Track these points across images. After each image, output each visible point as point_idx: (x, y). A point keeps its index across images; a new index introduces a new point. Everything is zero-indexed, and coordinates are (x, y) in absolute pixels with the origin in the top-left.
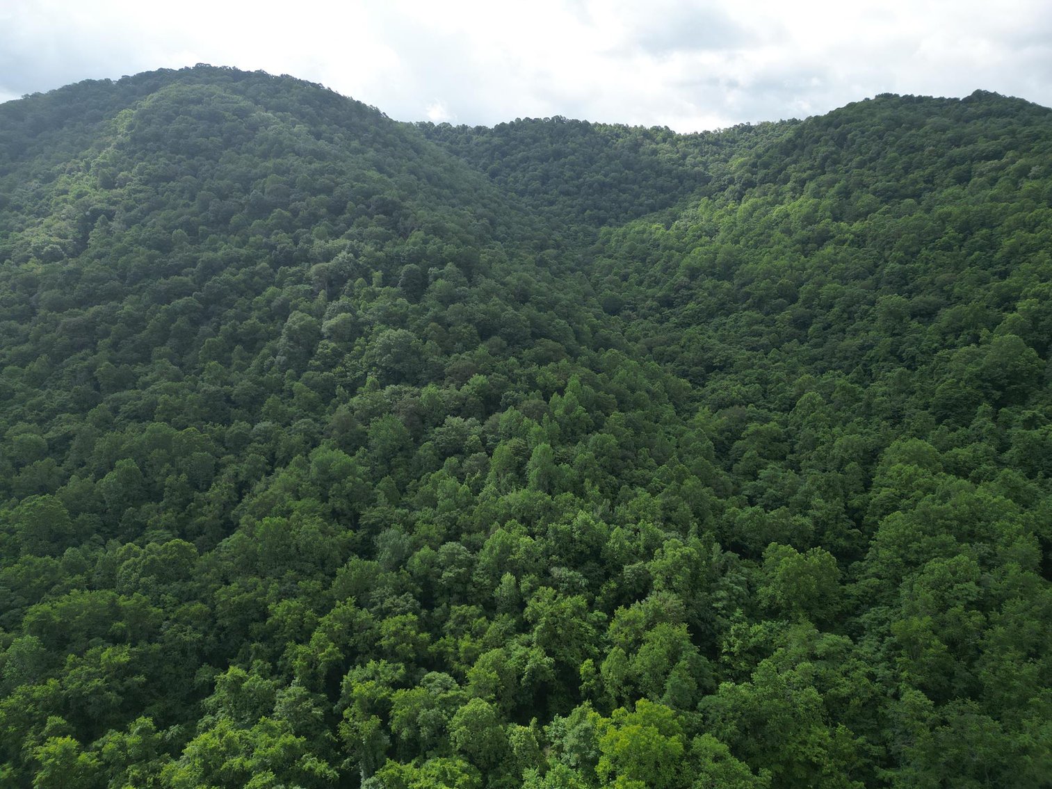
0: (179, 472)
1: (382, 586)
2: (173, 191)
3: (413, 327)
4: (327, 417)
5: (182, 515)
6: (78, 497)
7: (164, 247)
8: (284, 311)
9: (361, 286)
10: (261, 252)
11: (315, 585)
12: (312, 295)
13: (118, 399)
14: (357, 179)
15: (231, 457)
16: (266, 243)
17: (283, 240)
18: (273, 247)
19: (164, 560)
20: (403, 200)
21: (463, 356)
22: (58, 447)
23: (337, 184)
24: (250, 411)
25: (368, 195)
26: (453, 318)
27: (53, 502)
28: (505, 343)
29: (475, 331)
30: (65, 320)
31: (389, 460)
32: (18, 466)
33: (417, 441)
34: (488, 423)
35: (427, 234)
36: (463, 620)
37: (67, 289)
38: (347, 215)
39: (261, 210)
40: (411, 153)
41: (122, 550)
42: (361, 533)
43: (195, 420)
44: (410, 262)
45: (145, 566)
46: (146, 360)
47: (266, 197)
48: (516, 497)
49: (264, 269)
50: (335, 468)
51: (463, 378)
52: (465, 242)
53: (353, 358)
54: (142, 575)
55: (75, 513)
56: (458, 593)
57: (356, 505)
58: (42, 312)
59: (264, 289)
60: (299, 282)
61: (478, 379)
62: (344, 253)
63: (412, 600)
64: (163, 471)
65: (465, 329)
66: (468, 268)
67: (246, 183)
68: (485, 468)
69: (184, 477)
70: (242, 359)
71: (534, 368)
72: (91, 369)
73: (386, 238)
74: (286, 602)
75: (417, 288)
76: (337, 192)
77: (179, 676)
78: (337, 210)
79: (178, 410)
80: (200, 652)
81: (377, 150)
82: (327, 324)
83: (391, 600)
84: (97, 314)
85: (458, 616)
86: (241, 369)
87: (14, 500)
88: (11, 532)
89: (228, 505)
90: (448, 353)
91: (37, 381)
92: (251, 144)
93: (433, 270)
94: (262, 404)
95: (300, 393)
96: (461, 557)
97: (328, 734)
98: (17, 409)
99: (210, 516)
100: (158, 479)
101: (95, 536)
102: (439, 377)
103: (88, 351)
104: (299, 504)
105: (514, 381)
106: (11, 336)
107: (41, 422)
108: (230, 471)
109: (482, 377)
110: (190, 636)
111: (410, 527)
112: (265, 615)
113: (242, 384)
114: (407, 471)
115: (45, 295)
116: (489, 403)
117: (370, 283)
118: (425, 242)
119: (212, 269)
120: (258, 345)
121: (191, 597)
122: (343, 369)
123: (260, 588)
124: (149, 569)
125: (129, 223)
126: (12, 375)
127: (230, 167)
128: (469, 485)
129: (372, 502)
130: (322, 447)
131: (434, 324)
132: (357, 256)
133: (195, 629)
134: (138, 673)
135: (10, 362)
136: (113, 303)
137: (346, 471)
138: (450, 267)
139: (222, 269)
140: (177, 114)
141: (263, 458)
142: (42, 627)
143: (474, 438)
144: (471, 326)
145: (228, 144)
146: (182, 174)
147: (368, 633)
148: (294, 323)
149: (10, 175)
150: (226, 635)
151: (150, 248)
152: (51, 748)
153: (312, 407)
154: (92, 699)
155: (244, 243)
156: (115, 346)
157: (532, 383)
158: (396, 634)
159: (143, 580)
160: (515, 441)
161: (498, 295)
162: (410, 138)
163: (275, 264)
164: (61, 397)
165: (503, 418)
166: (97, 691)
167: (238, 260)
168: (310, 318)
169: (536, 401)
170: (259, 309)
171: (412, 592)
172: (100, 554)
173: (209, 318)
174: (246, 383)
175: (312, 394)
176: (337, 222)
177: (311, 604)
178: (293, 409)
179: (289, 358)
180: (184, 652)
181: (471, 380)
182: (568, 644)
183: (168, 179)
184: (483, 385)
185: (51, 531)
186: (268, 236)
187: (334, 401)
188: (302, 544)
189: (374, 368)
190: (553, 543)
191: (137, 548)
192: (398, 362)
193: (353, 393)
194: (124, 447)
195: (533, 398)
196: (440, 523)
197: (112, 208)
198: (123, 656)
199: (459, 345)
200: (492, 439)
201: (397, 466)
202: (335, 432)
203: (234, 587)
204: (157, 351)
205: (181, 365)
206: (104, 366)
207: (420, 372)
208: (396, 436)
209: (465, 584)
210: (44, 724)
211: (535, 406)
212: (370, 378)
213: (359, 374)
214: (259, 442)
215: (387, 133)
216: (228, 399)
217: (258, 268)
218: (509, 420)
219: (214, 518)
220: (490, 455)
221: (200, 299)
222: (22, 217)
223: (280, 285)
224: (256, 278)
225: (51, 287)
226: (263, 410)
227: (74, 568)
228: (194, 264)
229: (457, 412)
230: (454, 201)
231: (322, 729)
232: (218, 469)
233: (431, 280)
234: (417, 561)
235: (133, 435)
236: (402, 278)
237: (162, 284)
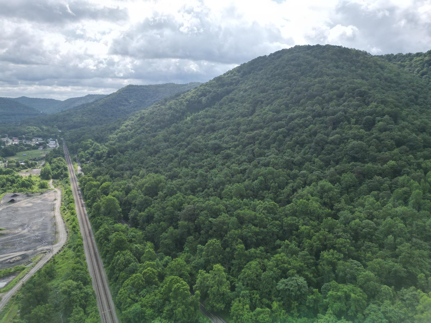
0: (275, 183)
1: (339, 228)
2: (282, 93)
3: (365, 140)
4: (326, 172)
5: (275, 196)
6: (248, 186)
7: (278, 112)
8: (315, 133)
9: (346, 125)
10: (309, 113)
11: (316, 223)
12: (327, 128)
13: (260, 159)
14: (350, 83)
15: (292, 181)
16: (312, 109)
17: (318, 108)
18: (314, 111)
19: (269, 207)
20: (370, 90)
21: (386, 153)
22: (243, 172)
23: (342, 86)
24: (299, 167)
25: (354, 89)
26: (384, 137)
27: (241, 186)
28: (408, 149)
29: (394, 143)
30: (247, 135)
31: (348, 189)
32: (233, 176)
33: (361, 184)
34: (393, 180)
35: (378, 103)
36: (369, 247)
37: (248, 126)
38: (344, 98)
39: (312, 97)
40: (379, 69)
41: (258, 202)
42: (333, 212)
43: (282, 168)
44: (368, 115)
45: (264, 208)
46: (268, 148)
47: (314, 93)
48: (400, 209)
49: (310, 118)
50: (326, 188)
51: (385, 161)
52: (396, 106)
53: (339, 151)
54: (263, 210)
55: (246, 190)
56: (369, 238)
57: (333, 202)
58: (241, 132)
59: (309, 126)
60: (322, 123)
61: (392, 162)
62: (341, 112)
63: (349, 235)
64: (271, 182)
65: (389, 142)
66: (395, 117)
67: (307, 88)
68: (389, 197)
69: (277, 184)
70: (299, 149)
71: (421, 160)
72: (253, 150)
73: (359, 106)
74: (305, 226)
75: (369, 125)
76: (341, 89)
77: (271, 241)
78: (340, 96)
79: (277, 164)
80: (277, 235)
81: (362, 70)
82: (331, 138)
83: (341, 233)
84: (256, 133)
85: (367, 245)
86: (298, 153)
87: (232, 184)
88: (231, 192)
89: (289, 195)
90: (380, 151)
91: (238, 153)
92: (311, 74)
93: (378, 118)
94: (303, 165)
95: (317, 162)
96: (371, 226)
97: (314, 268)
98: (233, 160)
99: (283, 197)
100: (269, 184)
101: (251, 198)
102: (374, 160)
103: (252, 145)
104: (312, 198)
105: (410, 165)
106: (233, 139)
107: (239, 164)
108: (291, 185)
109: (393, 162)
110: (275, 230)
111: (353, 213)
112: (297, 229)
113: (298, 158)
114: (355, 194)
115: (243, 127)
116: (396, 172)
117: (349, 123)
118: (376, 107)
119: (292, 119)
120: (304, 145)
121: (276, 219)
122: (334, 155)
123: (297, 220)
124: (265, 209)
125: (267, 104)
126: (232, 151)
127: (302, 82)
128: (380, 203)
129: (339, 202)
130: (323, 181)
131: (375, 140)
132: (345, 113)
133: (276, 228)
134: (261, 236)
135: (232, 147)
136: (261, 130)
137: (330, 189)
138: (387, 117)
139: (295, 119)
140: (287, 65)
141: (302, 182)
142: (238, 217)
143: (386, 185)
144: (392, 141)
145: (303, 74)
146: (286, 86)
147: (332, 241)
148: (318, 137)
149: (235, 90)
150: (285, 233)
151: (273, 112)
152: (239, 246)
153: (321, 167)
154: (249, 238)
155: (304, 109)
156: (260, 143)
157: (419, 166)
158: (342, 244)
159: (263, 211)
160: (405, 189)
161: (408, 129)
162: (379, 63)
163: (314, 117)
164: (244, 158)
165: (401, 179)
166: (250, 236)
167: (301, 116)
168: (324, 136)
169: (420, 173)
170: (306, 133)
171: (350, 234)
172: (252, 202)
173: (289, 135)
174: (299, 157)
175: (321, 163)
176: (340, 100)
177: (313, 229)
178: (314, 168)
179: (315, 150)
180: (273, 234)
181: (388, 162)
182: (415, 267)
183: (281, 88)
184: (394, 165)
185: (240, 194)
186: (313, 107)
187: (329, 166)
188: (312, 210)
189: (346, 155)
190: (415, 229)
191: (262, 203)
192: (357, 154)
193: (337, 164)
194: (260, 173)
195: (418, 172)
196: (365, 213)
197: (263, 99)
198: (257, 229)
199: (385, 149)
200: (395, 187)
201: (351, 192)
202: (328, 177)
203: (289, 218)
204: (272, 145)
205: (279, 151)
206: (257, 149)
207: (366, 158)
208: (351, 180)
209: (372, 236)
210: (237, 241)
211: (418, 176)
212: (345, 159)
213: (340, 157)
214: (301, 177)
215: (369, 62)
216: (293, 163)
217: (307, 118)
218: (404, 180)
219: (285, 198)
220: (392, 192)
221: (287, 129)
222: (238, 103)
223: (315, 124)
224: (307, 122)
225: (244, 125)
226: (304, 167)
227: (246, 204)
228: (286, 117)
229: (380, 174)
230: (397, 89)
231: (312, 266)
232: (287, 184)
233: (376, 122)
234: (353, 223)
235: (263, 170)
236: (364, 122)
237: (276, 124)
